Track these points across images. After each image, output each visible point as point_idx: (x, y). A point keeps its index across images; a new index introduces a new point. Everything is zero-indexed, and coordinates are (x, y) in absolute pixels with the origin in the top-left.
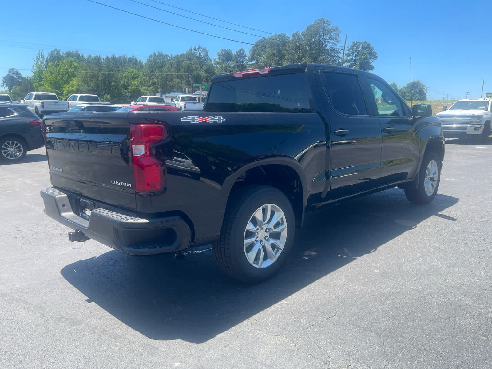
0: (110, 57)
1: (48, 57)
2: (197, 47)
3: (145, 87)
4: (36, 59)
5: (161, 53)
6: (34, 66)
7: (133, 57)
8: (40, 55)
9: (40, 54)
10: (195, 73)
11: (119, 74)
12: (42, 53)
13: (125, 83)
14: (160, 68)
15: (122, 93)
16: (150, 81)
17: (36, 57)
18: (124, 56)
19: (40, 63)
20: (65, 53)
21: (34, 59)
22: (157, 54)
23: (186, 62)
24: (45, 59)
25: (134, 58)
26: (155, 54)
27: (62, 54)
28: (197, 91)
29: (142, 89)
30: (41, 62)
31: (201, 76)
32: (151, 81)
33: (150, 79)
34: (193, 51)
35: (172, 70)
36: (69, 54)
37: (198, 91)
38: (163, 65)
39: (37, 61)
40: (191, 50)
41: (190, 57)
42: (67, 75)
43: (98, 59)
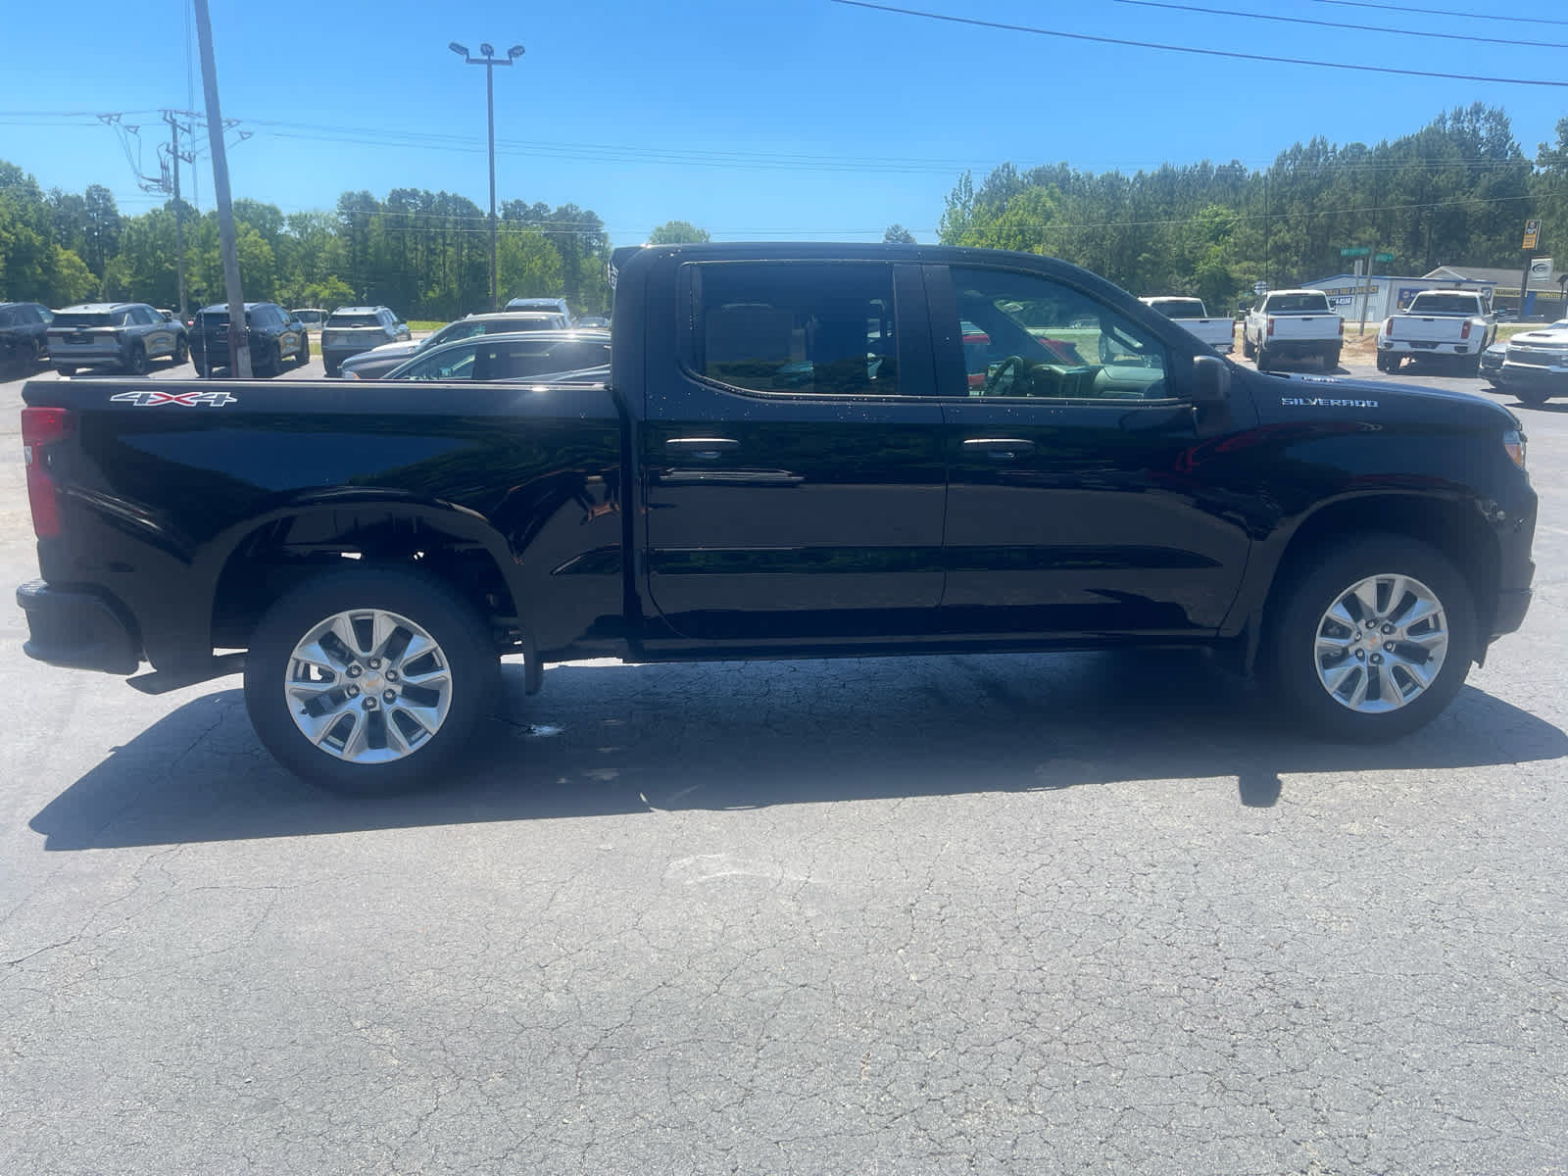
0: (1149, 176)
1: (982, 190)
2: (1468, 107)
3: (1245, 264)
4: (950, 198)
5: (1322, 143)
6: (944, 216)
7: (1232, 166)
8: (963, 187)
9: (963, 182)
10: (1446, 203)
11: (1168, 227)
12: (967, 179)
13: (1186, 252)
14: (1310, 195)
15: (1170, 283)
16: (1266, 242)
17: (952, 192)
18: (1204, 165)
19: (959, 207)
20: (1030, 174)
21: (946, 198)
22: (1305, 146)
23: (1415, 167)
24: (974, 196)
25: (1237, 166)
26: (1298, 149)
27: (1020, 178)
28: (1438, 267)
29: (1235, 270)
30: (964, 206)
31: (1466, 213)
32: (1270, 242)
33: (1268, 232)
34: (1449, 123)
35: (1359, 197)
36: (1040, 177)
37: (1442, 268)
38: (1326, 181)
39: (953, 203)
40: (1442, 120)
41: (1429, 148)
42: (1020, 237)
43: (1113, 183)
